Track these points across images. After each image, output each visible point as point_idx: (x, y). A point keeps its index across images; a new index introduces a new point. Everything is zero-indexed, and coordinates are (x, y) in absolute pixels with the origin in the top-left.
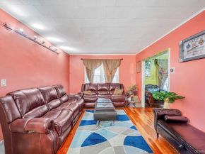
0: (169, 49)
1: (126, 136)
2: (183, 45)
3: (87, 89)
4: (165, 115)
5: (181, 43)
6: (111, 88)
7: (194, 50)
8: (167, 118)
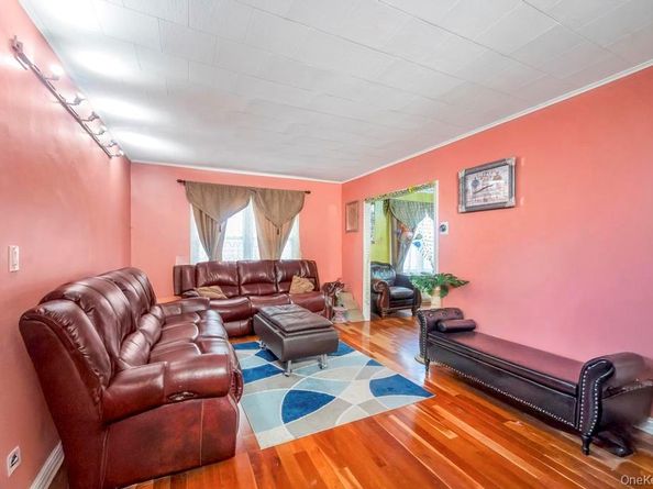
0: (437, 182)
1: (368, 382)
2: (465, 179)
3: (202, 280)
4: (439, 321)
5: (462, 174)
6: (280, 274)
7: (484, 192)
8: (445, 325)
